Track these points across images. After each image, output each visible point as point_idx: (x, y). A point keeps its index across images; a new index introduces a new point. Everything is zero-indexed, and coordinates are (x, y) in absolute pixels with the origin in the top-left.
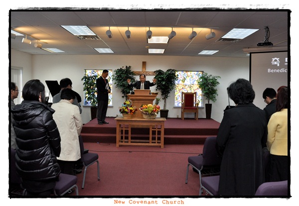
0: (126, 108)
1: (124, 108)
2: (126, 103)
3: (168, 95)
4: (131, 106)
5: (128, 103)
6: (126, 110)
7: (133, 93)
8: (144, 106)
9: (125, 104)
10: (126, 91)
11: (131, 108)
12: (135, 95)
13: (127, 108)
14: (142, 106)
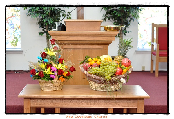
0: (47, 67)
1: (43, 66)
2: (48, 53)
3: (128, 29)
4: (60, 61)
5: (52, 53)
6: (48, 72)
7: (63, 28)
8: (92, 61)
9: (44, 55)
10: (47, 22)
11: (60, 67)
12: (68, 31)
13: (49, 66)
14: (86, 61)
